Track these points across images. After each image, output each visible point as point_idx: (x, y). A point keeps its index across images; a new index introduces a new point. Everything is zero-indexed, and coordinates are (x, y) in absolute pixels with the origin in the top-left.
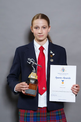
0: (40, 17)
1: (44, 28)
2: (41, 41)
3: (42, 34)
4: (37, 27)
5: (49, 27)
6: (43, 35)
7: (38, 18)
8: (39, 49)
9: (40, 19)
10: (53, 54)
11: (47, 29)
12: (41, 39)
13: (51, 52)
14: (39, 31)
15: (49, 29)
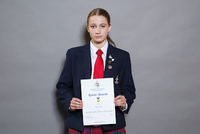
0: (97, 13)
1: (103, 26)
2: (99, 43)
3: (99, 35)
4: (93, 25)
5: (109, 25)
6: (101, 36)
7: (95, 14)
8: (96, 53)
9: (98, 15)
10: (113, 60)
11: (106, 28)
12: (99, 40)
13: (110, 57)
14: (96, 30)
15: (110, 28)
